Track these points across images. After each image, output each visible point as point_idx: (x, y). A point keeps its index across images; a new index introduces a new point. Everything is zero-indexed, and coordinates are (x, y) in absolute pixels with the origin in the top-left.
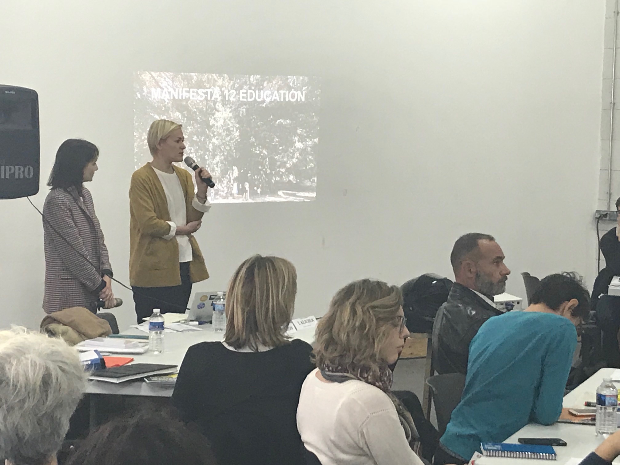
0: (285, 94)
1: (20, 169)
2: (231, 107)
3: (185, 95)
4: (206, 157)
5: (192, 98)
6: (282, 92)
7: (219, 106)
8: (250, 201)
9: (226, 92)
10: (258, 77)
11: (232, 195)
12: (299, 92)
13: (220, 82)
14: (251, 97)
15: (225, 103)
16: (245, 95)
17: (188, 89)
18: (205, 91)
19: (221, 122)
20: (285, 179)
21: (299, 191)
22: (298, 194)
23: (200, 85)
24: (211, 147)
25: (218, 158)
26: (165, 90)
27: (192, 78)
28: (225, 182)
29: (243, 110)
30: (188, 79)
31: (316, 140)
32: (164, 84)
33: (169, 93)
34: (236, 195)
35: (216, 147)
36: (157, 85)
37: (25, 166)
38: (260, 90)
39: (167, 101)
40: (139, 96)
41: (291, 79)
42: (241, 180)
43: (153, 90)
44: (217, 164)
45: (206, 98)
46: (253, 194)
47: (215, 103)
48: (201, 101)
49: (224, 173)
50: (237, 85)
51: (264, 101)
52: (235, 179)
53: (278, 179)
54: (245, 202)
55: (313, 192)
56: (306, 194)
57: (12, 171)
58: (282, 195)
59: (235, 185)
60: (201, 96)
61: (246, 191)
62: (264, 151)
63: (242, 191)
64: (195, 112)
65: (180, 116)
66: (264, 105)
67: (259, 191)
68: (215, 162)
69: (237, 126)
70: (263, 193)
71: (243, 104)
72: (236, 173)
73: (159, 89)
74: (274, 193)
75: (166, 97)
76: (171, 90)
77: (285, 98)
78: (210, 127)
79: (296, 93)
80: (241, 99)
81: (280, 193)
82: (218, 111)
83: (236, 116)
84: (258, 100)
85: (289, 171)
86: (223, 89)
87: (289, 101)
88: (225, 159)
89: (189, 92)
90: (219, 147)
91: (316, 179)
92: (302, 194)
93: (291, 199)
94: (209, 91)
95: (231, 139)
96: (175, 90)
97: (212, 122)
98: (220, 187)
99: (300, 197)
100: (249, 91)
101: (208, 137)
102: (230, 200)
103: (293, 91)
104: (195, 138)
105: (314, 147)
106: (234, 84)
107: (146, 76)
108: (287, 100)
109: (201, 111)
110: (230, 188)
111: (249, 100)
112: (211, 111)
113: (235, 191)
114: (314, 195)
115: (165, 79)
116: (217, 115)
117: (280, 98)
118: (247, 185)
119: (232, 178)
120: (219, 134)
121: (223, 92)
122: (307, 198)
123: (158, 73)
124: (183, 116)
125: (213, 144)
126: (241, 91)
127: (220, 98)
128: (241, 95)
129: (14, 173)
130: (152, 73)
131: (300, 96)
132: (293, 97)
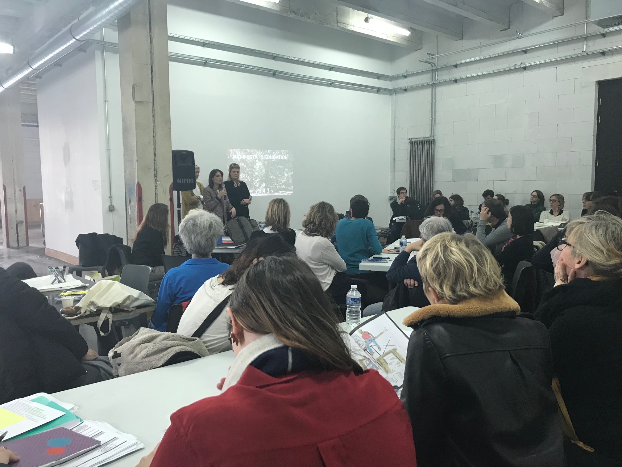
0: (280, 157)
1: (188, 180)
2: (261, 162)
3: (245, 157)
4: (253, 179)
5: (247, 158)
6: (279, 156)
7: (257, 161)
8: (270, 195)
9: (260, 156)
10: (271, 150)
11: (263, 193)
12: (285, 156)
13: (257, 152)
14: (269, 158)
15: (259, 160)
16: (266, 157)
17: (246, 155)
18: (252, 156)
19: (258, 167)
20: (282, 187)
21: (287, 191)
22: (286, 192)
23: (250, 154)
24: (255, 176)
25: (257, 180)
26: (238, 155)
27: (247, 151)
28: (261, 188)
29: (266, 162)
30: (246, 152)
31: (292, 173)
32: (237, 153)
33: (239, 156)
34: (264, 193)
35: (257, 176)
36: (235, 153)
37: (190, 179)
38: (271, 155)
39: (239, 160)
40: (229, 157)
41: (283, 151)
42: (266, 187)
43: (234, 155)
44: (257, 182)
45: (253, 158)
46: (271, 192)
47: (256, 160)
48: (251, 159)
49: (260, 185)
50: (263, 154)
51: (273, 159)
52: (264, 187)
53: (279, 187)
54: (268, 195)
55: (291, 191)
56: (289, 192)
57: (186, 181)
58: (281, 192)
59: (264, 189)
60: (251, 158)
61: (268, 191)
62: (274, 177)
63: (266, 191)
64: (249, 163)
65: (244, 165)
66: (273, 161)
67: (273, 191)
68: (256, 181)
69: (264, 168)
70: (274, 192)
71: (265, 160)
72: (264, 185)
73: (236, 155)
74: (278, 192)
75: (239, 158)
76: (240, 155)
77: (280, 158)
78: (254, 169)
79: (284, 156)
80: (265, 159)
81: (280, 192)
82: (257, 163)
83: (264, 165)
84: (271, 159)
85: (283, 184)
86: (259, 155)
87: (282, 159)
88: (260, 180)
89: (246, 156)
90: (258, 176)
91: (292, 187)
92: (288, 192)
93: (284, 194)
94: (254, 156)
95: (262, 173)
96: (241, 155)
97: (255, 167)
98: (259, 190)
99: (287, 193)
100: (268, 156)
101: (254, 172)
102: (263, 195)
103: (283, 156)
104: (249, 173)
105: (292, 175)
106: (262, 153)
107: (231, 151)
108: (281, 159)
109: (251, 163)
110: (262, 190)
111: (268, 159)
112: (254, 163)
113: (264, 191)
114: (292, 192)
115: (238, 151)
116: (257, 164)
117: (279, 158)
118: (268, 189)
119: (263, 187)
120: (258, 171)
121: (258, 156)
122: (290, 193)
123: (235, 149)
124: (245, 165)
125: (256, 175)
126: (265, 156)
127: (257, 158)
128: (265, 157)
129: (187, 181)
130: (233, 149)
131: (286, 157)
132: (283, 157)
